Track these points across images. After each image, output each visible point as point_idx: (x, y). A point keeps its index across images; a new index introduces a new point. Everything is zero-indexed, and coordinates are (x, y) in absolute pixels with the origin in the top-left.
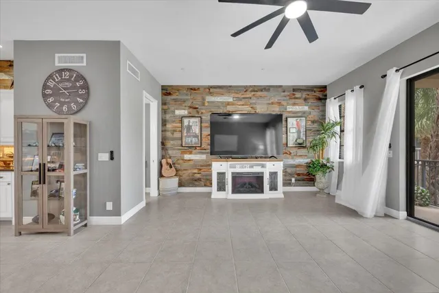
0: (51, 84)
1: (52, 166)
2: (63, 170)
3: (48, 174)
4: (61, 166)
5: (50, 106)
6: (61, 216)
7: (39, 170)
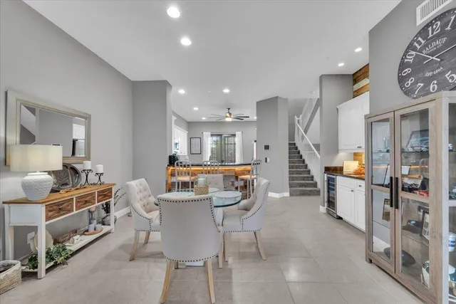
0: (410, 59)
1: (408, 181)
2: (427, 193)
3: (403, 195)
4: (424, 186)
5: (408, 92)
6: (424, 270)
7: (390, 186)
